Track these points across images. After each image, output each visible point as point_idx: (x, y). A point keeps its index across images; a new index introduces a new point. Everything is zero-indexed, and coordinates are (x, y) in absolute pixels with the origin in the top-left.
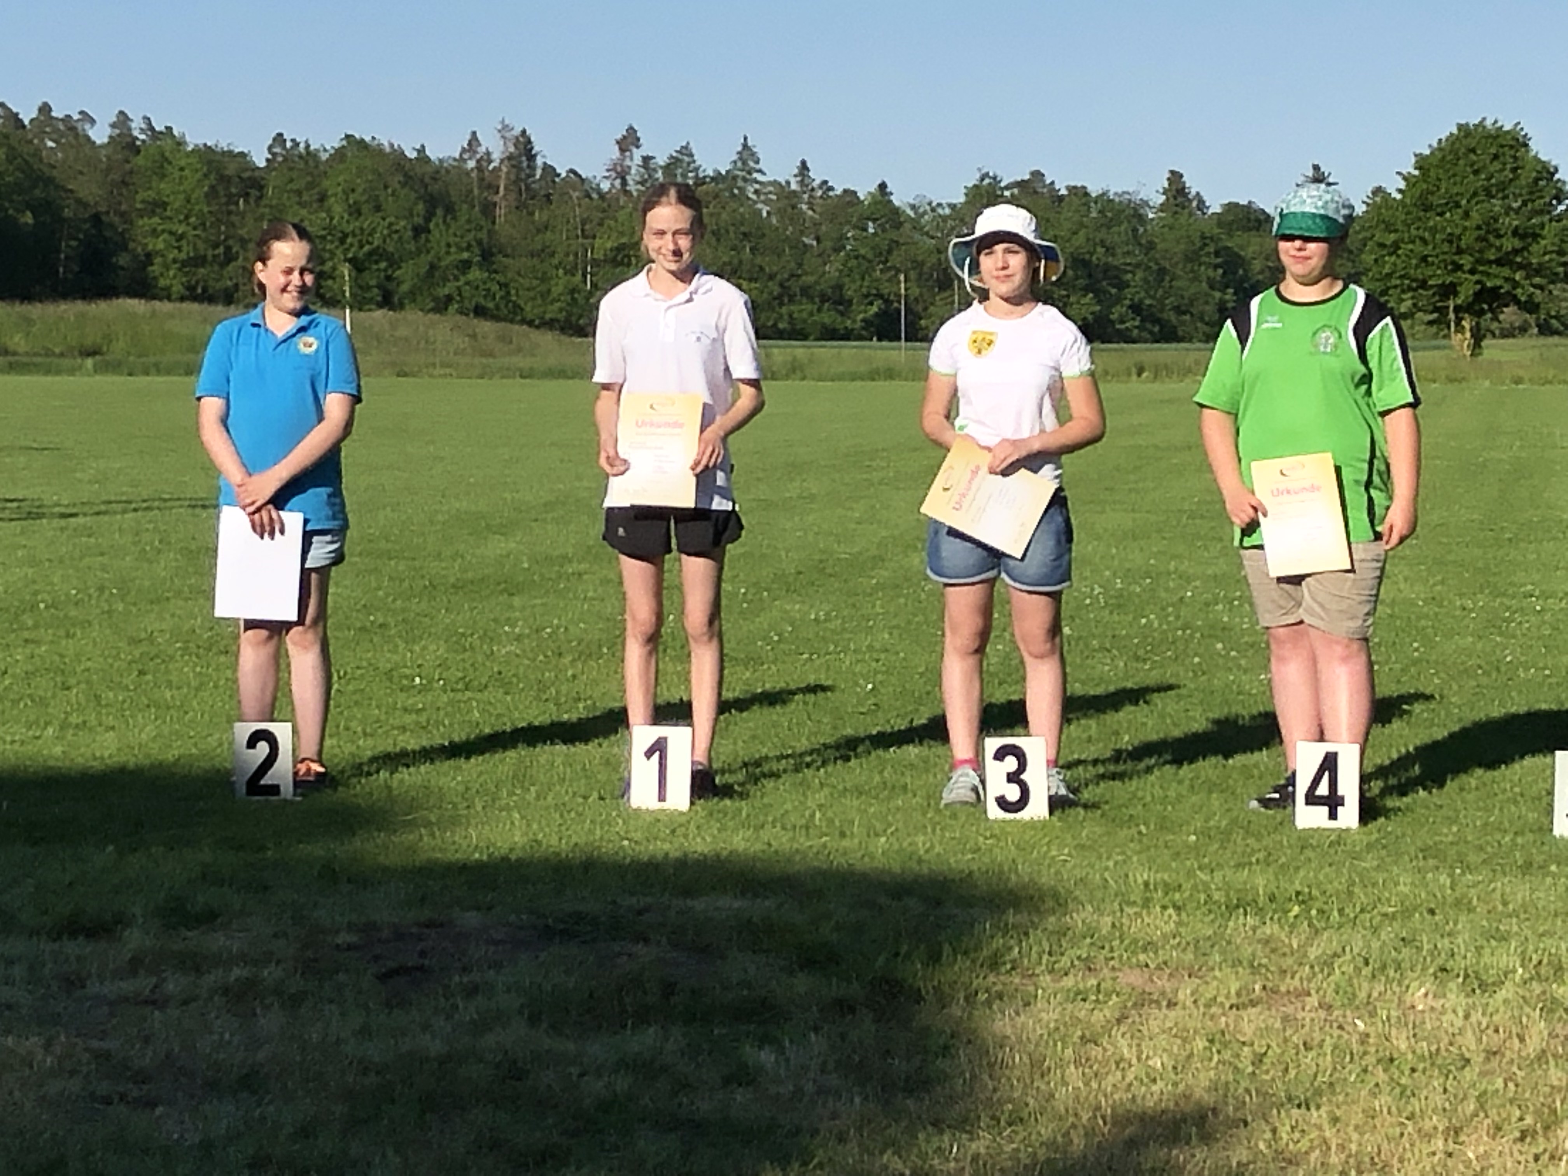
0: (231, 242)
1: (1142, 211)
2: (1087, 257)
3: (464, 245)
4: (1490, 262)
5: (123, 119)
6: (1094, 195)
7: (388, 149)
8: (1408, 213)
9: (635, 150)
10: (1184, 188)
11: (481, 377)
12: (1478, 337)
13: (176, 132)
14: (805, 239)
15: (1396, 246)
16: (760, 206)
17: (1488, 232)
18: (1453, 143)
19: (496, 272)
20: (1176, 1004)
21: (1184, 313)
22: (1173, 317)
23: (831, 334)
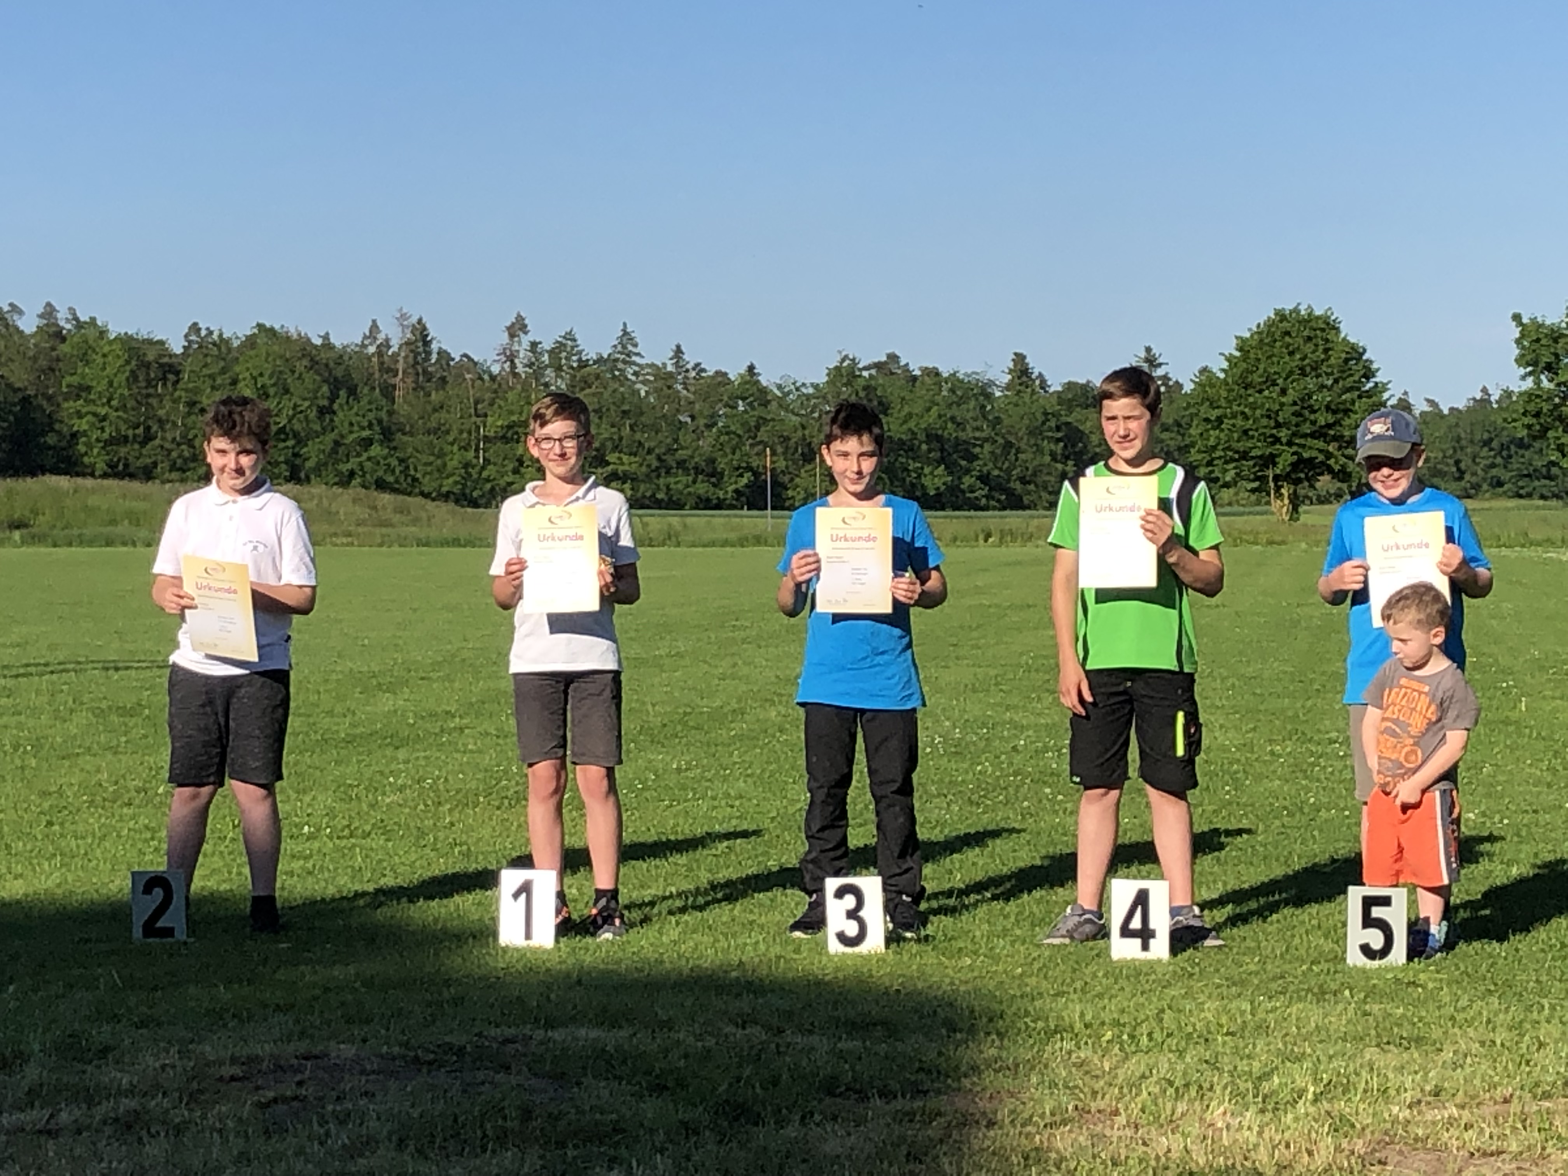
0: (150, 423)
1: (989, 390)
2: (940, 432)
3: (366, 424)
4: (1305, 436)
5: (49, 311)
6: (945, 375)
7: (295, 336)
8: (1230, 391)
9: (522, 335)
10: (1027, 369)
11: (381, 545)
12: (1295, 503)
13: (99, 323)
14: (680, 417)
15: (1220, 420)
16: (638, 386)
17: (1303, 408)
18: (1270, 326)
19: (395, 448)
20: (994, 1124)
21: (1029, 483)
22: (1017, 486)
23: (705, 504)
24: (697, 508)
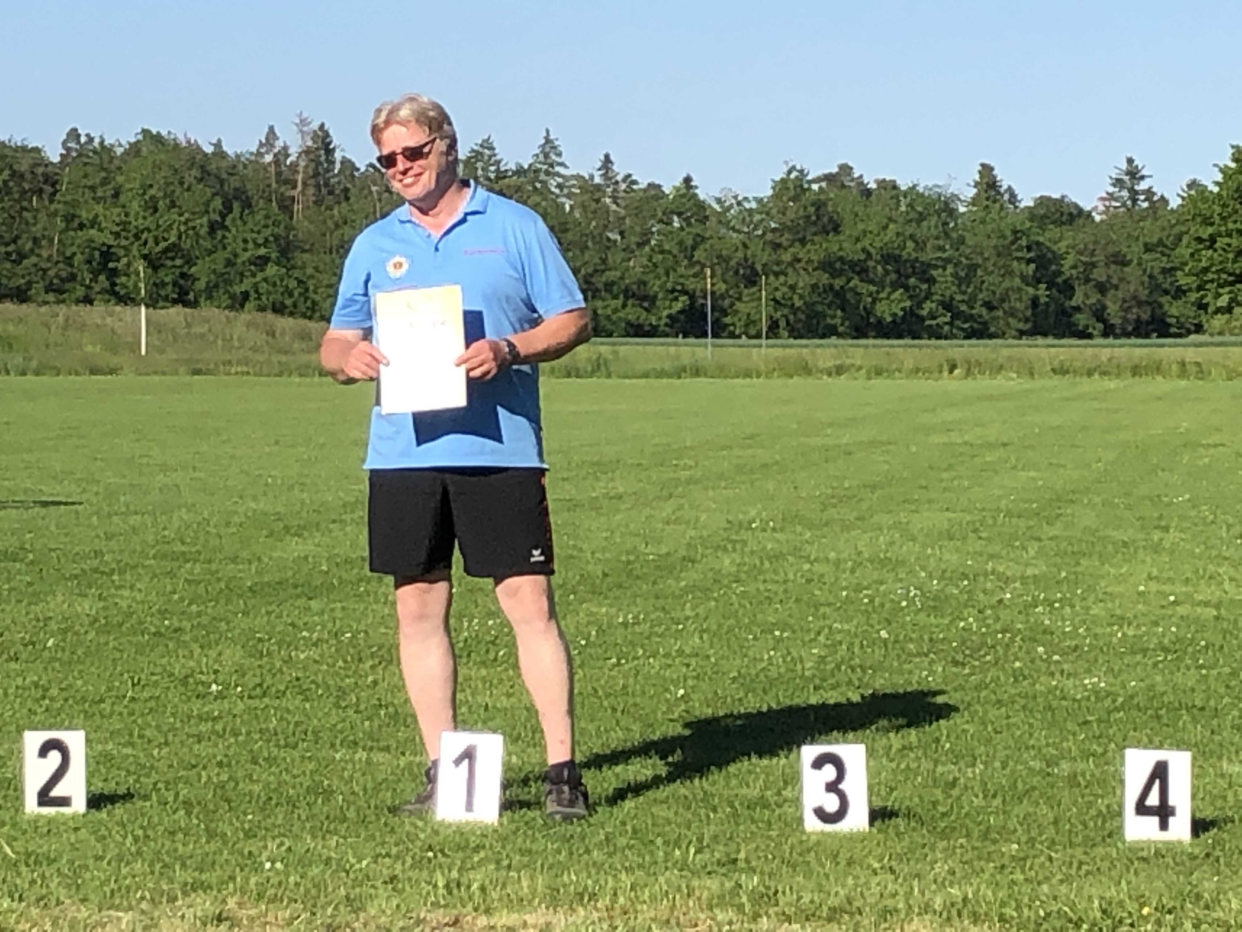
1: (952, 206)
2: (897, 252)
3: (260, 241)
6: (904, 188)
7: (184, 144)
8: (1225, 206)
10: (995, 182)
11: (280, 374)
14: (610, 235)
15: (1213, 240)
16: (563, 200)
19: (294, 268)
21: (996, 308)
22: (983, 312)
23: (637, 331)
24: (628, 335)
